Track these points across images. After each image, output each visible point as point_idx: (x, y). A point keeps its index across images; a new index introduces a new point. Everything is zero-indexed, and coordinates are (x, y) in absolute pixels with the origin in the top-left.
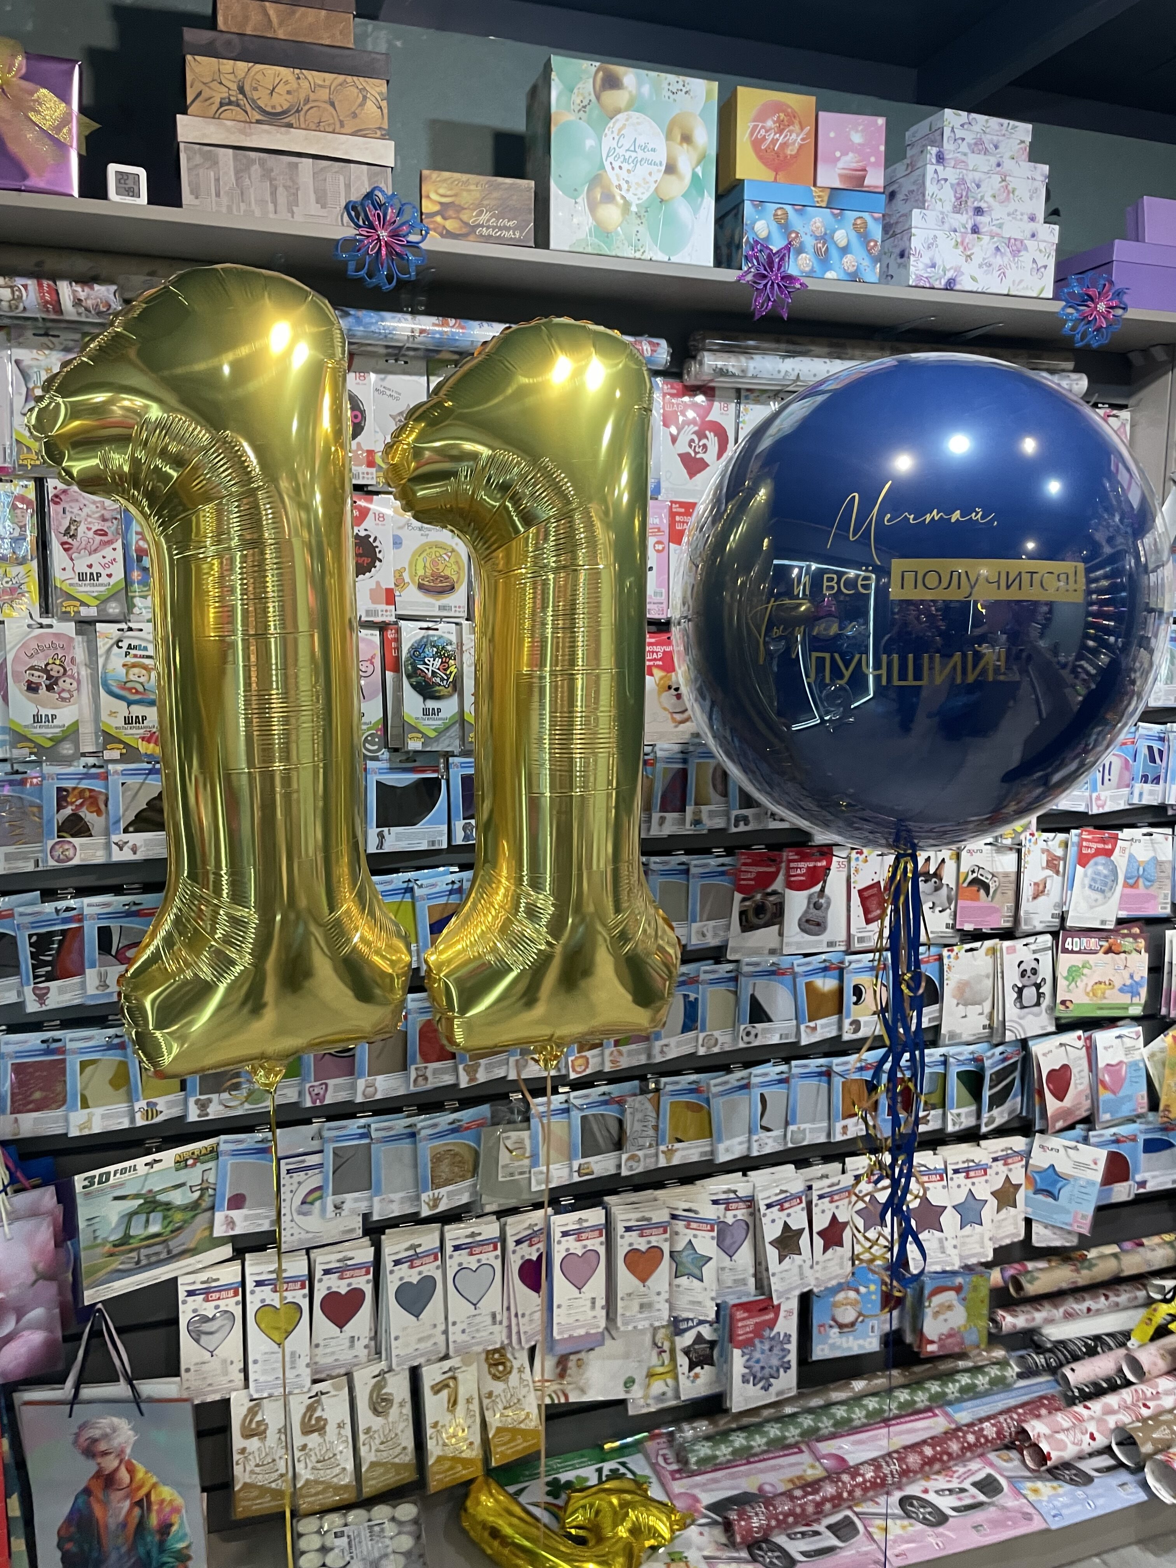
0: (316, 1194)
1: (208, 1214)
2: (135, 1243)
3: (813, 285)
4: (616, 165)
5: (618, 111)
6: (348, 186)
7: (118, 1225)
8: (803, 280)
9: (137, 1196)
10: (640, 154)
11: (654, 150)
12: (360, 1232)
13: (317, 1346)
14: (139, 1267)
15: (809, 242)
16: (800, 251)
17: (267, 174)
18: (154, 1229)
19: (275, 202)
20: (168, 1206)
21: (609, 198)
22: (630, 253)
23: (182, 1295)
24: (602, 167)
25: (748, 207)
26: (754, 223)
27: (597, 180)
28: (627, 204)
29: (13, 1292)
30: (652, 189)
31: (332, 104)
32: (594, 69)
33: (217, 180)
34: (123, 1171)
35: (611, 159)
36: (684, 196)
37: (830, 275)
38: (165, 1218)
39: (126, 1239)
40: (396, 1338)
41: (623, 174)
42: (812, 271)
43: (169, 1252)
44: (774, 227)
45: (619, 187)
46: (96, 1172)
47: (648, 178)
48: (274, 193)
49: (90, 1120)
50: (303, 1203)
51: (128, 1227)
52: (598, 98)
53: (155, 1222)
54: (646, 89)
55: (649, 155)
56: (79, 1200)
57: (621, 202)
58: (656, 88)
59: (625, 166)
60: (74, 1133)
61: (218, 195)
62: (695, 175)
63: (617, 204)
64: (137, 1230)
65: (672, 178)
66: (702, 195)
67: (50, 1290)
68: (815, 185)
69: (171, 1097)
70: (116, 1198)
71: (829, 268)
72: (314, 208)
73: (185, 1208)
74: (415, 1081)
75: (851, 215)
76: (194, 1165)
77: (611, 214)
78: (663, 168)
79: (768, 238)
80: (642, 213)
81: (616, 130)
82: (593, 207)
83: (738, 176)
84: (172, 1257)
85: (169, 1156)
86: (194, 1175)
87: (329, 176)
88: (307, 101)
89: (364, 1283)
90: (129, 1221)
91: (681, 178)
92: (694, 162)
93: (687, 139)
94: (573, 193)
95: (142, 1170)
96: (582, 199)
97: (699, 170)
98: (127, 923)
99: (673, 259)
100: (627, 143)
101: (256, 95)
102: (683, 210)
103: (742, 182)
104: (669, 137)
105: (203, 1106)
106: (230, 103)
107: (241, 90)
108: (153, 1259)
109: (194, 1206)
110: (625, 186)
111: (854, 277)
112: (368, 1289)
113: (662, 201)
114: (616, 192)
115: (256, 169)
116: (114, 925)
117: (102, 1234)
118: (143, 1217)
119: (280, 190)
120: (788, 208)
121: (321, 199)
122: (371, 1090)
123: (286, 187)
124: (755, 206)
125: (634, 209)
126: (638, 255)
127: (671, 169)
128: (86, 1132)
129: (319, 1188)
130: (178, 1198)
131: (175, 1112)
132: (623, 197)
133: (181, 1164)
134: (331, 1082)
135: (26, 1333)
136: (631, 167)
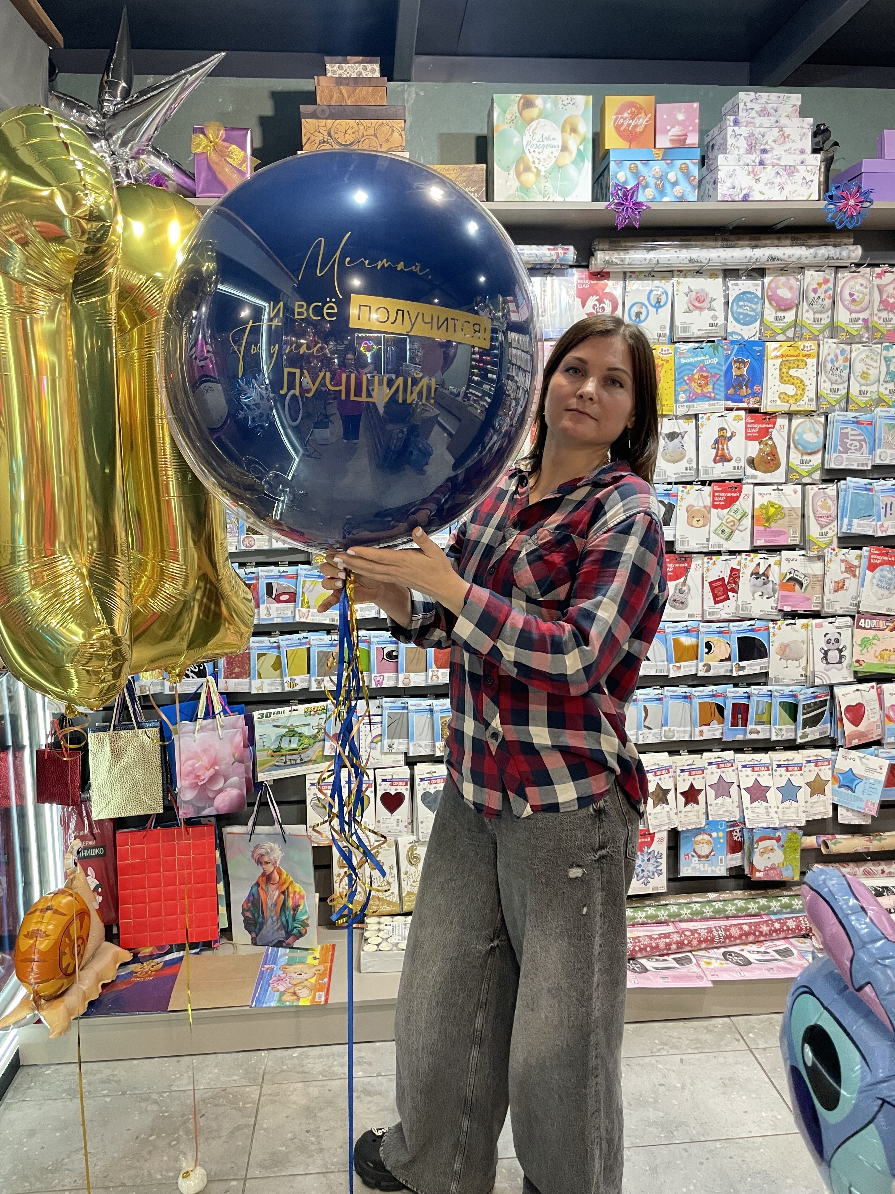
0: (379, 738)
1: (321, 743)
2: (284, 752)
3: (654, 206)
4: (532, 150)
5: (532, 120)
7: (275, 740)
8: (649, 204)
9: (285, 727)
10: (546, 143)
11: (554, 139)
12: (403, 763)
13: (379, 822)
14: (286, 765)
15: (652, 181)
16: (646, 187)
18: (294, 746)
20: (301, 735)
21: (527, 169)
22: (540, 198)
23: (308, 785)
24: (524, 152)
25: (613, 165)
26: (617, 174)
27: (521, 160)
28: (539, 171)
29: (223, 767)
30: (553, 162)
31: (376, 136)
32: (518, 99)
34: (278, 713)
35: (529, 147)
36: (573, 163)
37: (665, 199)
38: (299, 741)
39: (279, 750)
40: (422, 822)
41: (536, 155)
42: (654, 198)
43: (301, 760)
44: (629, 175)
45: (534, 162)
46: (265, 712)
47: (551, 155)
49: (262, 685)
50: (372, 742)
51: (280, 743)
52: (521, 114)
53: (294, 743)
54: (549, 106)
55: (552, 143)
56: (256, 725)
57: (535, 170)
58: (555, 104)
59: (537, 150)
60: (254, 692)
62: (579, 150)
63: (532, 172)
64: (285, 745)
65: (566, 154)
66: (583, 161)
67: (241, 768)
68: (655, 147)
69: (303, 677)
70: (274, 726)
71: (666, 195)
73: (310, 737)
74: (432, 678)
75: (678, 163)
76: (314, 715)
77: (529, 178)
78: (560, 149)
79: (625, 182)
80: (548, 175)
81: (531, 130)
82: (518, 175)
83: (607, 148)
84: (303, 763)
85: (302, 708)
86: (315, 720)
88: (363, 136)
89: (405, 790)
90: (281, 740)
91: (571, 153)
92: (579, 142)
93: (574, 130)
94: (507, 169)
95: (287, 713)
96: (512, 172)
97: (581, 147)
98: (281, 581)
99: (567, 200)
100: (538, 137)
101: (337, 136)
102: (572, 171)
103: (609, 150)
104: (563, 130)
105: (319, 683)
106: (324, 142)
107: (330, 135)
108: (293, 762)
109: (315, 737)
110: (537, 161)
111: (681, 199)
112: (407, 795)
113: (559, 167)
114: (532, 166)
116: (274, 582)
117: (267, 744)
118: (288, 738)
120: (638, 163)
122: (407, 681)
124: (618, 164)
125: (543, 173)
126: (546, 199)
127: (565, 148)
128: (260, 692)
129: (381, 735)
130: (306, 731)
131: (305, 685)
132: (536, 168)
133: (308, 713)
134: (385, 675)
135: (229, 789)
136: (540, 150)
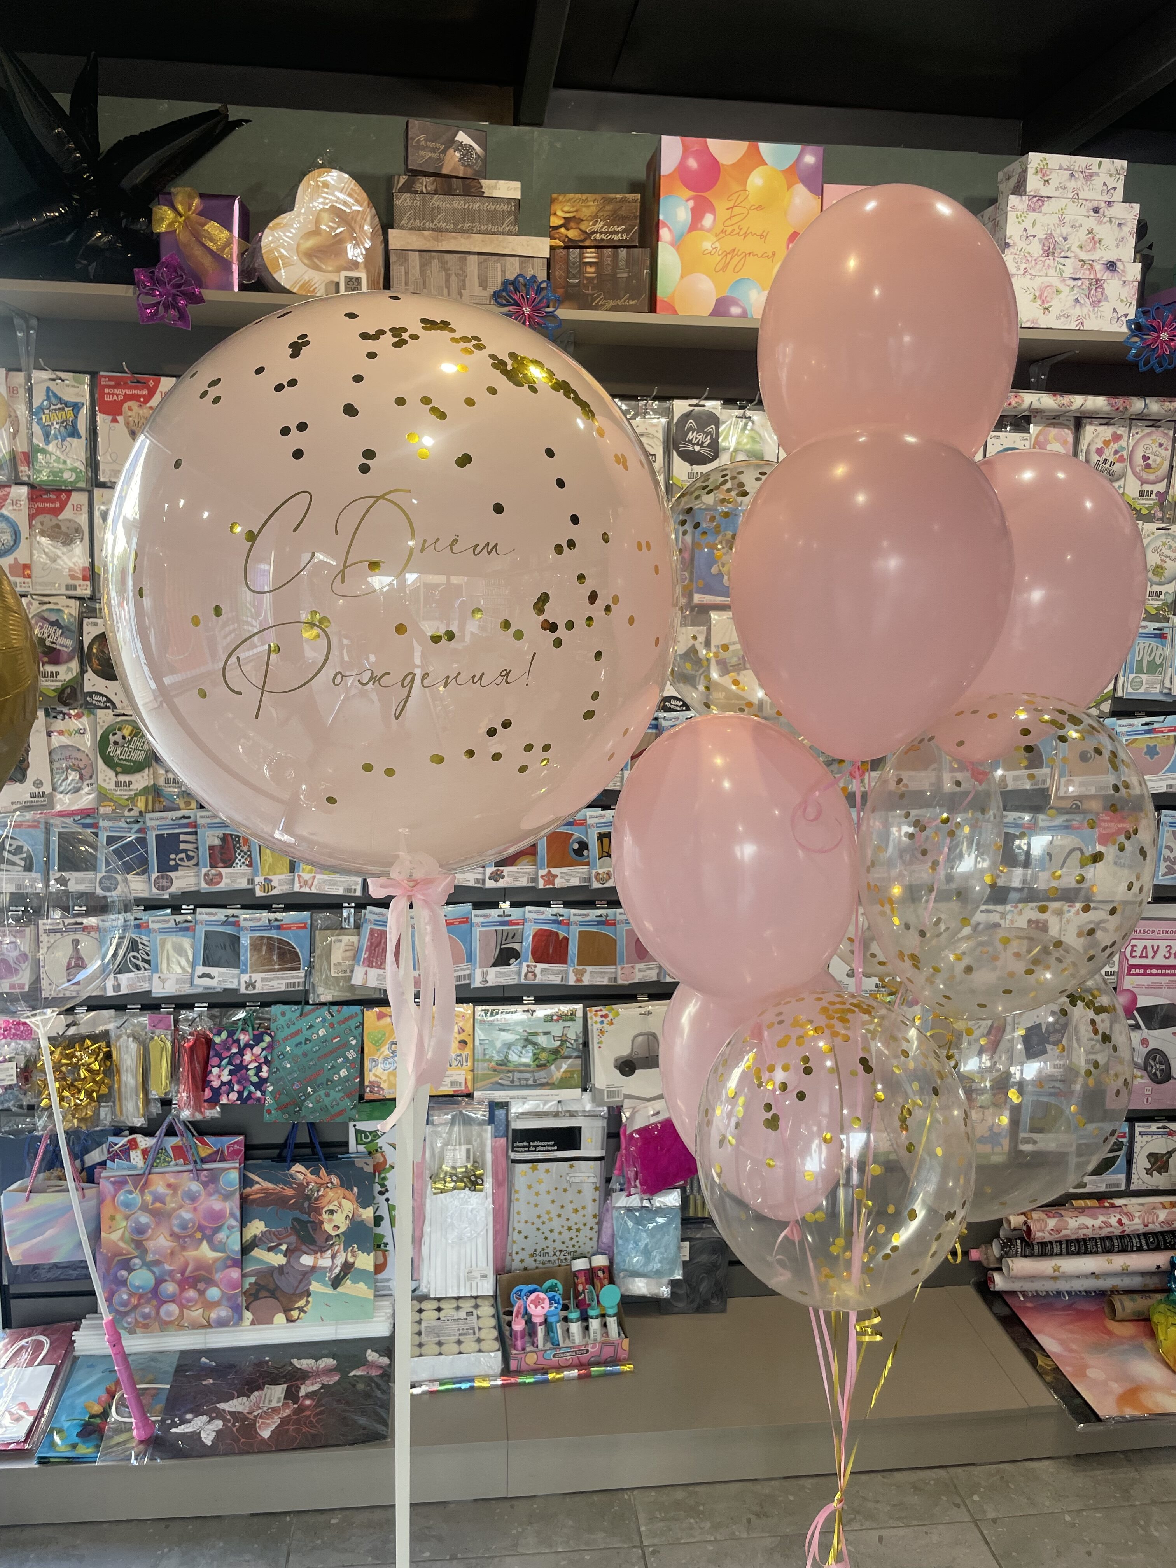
6: (504, 272)
17: (444, 266)
19: (448, 288)
33: (407, 273)
48: (448, 281)
61: (407, 284)
72: (477, 290)
87: (490, 264)
115: (435, 263)
119: (453, 278)
121: (483, 283)
123: (457, 275)
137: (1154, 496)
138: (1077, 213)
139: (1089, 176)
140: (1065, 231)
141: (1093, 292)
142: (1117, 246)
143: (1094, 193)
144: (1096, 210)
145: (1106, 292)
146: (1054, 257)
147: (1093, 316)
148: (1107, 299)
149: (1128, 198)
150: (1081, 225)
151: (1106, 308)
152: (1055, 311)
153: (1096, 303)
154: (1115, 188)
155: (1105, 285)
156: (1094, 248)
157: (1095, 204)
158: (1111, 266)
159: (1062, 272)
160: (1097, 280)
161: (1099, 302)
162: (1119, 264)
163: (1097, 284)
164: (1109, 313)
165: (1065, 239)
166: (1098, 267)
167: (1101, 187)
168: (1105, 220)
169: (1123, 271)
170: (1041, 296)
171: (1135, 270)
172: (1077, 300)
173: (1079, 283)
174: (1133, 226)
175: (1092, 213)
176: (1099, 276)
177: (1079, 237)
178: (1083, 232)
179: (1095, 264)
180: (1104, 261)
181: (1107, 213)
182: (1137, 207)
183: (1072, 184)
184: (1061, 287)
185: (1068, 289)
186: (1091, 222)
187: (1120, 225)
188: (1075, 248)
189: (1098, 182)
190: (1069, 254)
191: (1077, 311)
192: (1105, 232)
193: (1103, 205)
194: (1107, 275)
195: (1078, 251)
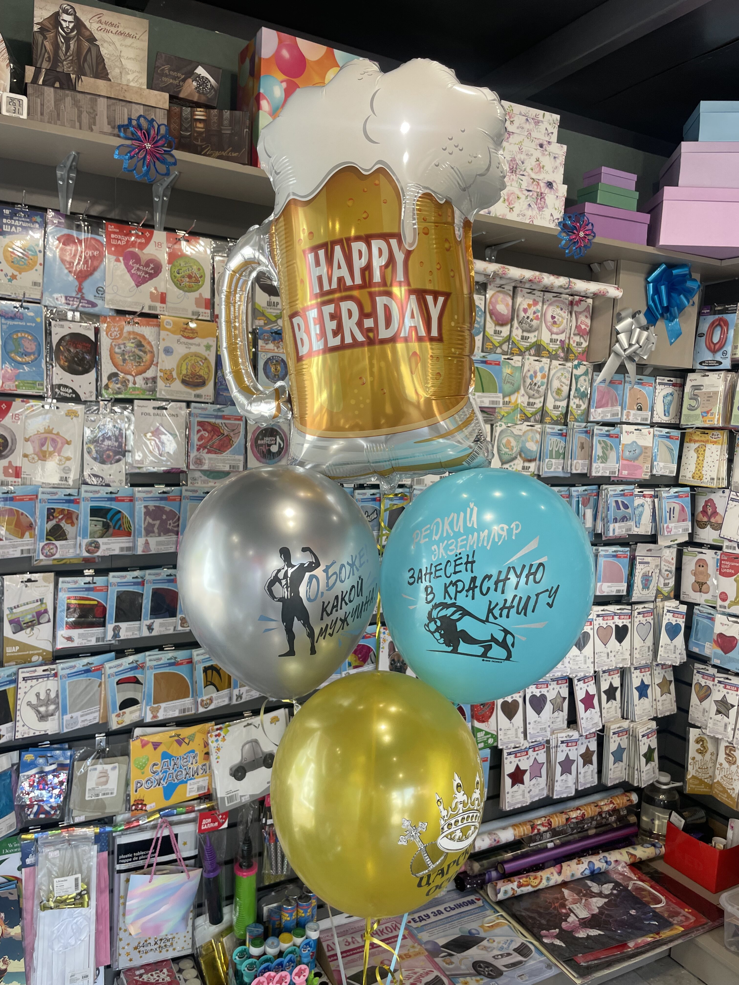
6: (129, 114)
17: (77, 105)
33: (42, 105)
61: (41, 114)
72: (105, 128)
87: (118, 108)
119: (85, 115)
121: (111, 123)
123: (88, 113)
137: (558, 342)
138: (530, 147)
139: (537, 123)
140: (523, 157)
141: (539, 201)
142: (553, 172)
143: (540, 135)
144: (541, 146)
145: (547, 202)
146: (516, 173)
147: (539, 217)
148: (547, 207)
149: (560, 141)
150: (532, 155)
151: (547, 212)
152: (516, 211)
153: (541, 209)
154: (552, 133)
155: (546, 197)
156: (540, 171)
157: (541, 142)
158: (550, 185)
159: (520, 185)
160: (541, 193)
161: (543, 208)
162: (554, 184)
163: (541, 196)
164: (548, 217)
165: (523, 163)
166: (542, 184)
167: (544, 131)
168: (547, 153)
169: (557, 189)
170: (508, 199)
171: (563, 190)
172: (529, 205)
173: (531, 193)
174: (562, 159)
175: (539, 148)
176: (543, 191)
177: (530, 163)
178: (533, 159)
179: (540, 182)
180: (545, 181)
181: (547, 149)
182: (565, 147)
183: (527, 126)
184: (520, 195)
185: (524, 197)
186: (538, 153)
187: (555, 158)
188: (528, 170)
189: (542, 127)
190: (525, 173)
191: (529, 213)
192: (546, 161)
193: (545, 143)
194: (546, 190)
195: (530, 171)
